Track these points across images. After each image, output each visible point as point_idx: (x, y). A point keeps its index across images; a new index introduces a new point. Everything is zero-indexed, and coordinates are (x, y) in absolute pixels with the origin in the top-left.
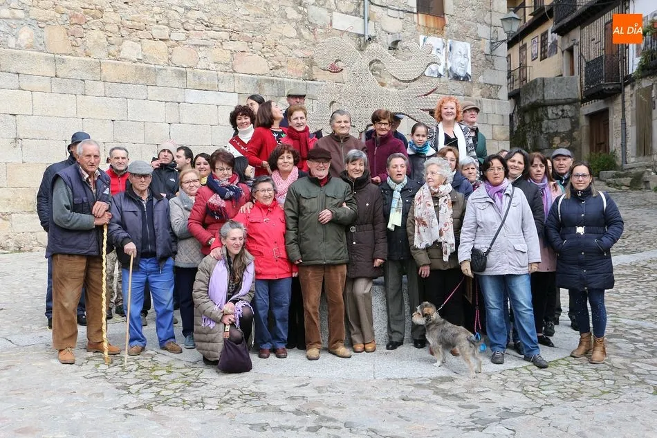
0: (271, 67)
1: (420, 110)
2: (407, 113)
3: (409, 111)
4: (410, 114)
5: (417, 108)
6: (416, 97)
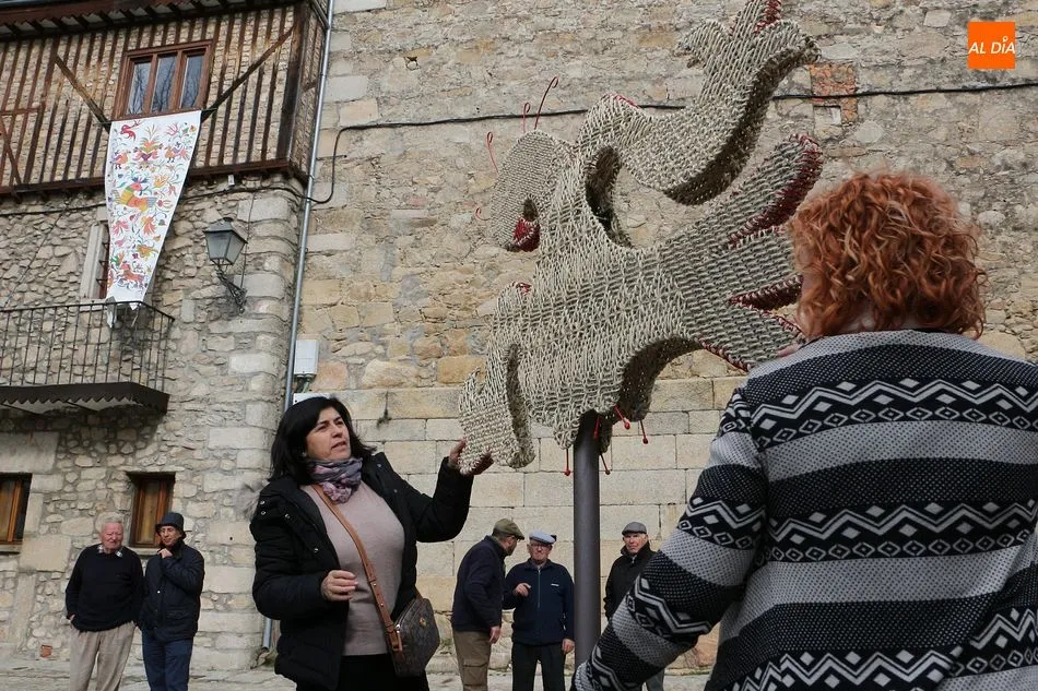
0: (1029, 348)
1: (741, 304)
2: (693, 332)
3: (700, 323)
4: (706, 334)
5: (729, 297)
6: (725, 247)
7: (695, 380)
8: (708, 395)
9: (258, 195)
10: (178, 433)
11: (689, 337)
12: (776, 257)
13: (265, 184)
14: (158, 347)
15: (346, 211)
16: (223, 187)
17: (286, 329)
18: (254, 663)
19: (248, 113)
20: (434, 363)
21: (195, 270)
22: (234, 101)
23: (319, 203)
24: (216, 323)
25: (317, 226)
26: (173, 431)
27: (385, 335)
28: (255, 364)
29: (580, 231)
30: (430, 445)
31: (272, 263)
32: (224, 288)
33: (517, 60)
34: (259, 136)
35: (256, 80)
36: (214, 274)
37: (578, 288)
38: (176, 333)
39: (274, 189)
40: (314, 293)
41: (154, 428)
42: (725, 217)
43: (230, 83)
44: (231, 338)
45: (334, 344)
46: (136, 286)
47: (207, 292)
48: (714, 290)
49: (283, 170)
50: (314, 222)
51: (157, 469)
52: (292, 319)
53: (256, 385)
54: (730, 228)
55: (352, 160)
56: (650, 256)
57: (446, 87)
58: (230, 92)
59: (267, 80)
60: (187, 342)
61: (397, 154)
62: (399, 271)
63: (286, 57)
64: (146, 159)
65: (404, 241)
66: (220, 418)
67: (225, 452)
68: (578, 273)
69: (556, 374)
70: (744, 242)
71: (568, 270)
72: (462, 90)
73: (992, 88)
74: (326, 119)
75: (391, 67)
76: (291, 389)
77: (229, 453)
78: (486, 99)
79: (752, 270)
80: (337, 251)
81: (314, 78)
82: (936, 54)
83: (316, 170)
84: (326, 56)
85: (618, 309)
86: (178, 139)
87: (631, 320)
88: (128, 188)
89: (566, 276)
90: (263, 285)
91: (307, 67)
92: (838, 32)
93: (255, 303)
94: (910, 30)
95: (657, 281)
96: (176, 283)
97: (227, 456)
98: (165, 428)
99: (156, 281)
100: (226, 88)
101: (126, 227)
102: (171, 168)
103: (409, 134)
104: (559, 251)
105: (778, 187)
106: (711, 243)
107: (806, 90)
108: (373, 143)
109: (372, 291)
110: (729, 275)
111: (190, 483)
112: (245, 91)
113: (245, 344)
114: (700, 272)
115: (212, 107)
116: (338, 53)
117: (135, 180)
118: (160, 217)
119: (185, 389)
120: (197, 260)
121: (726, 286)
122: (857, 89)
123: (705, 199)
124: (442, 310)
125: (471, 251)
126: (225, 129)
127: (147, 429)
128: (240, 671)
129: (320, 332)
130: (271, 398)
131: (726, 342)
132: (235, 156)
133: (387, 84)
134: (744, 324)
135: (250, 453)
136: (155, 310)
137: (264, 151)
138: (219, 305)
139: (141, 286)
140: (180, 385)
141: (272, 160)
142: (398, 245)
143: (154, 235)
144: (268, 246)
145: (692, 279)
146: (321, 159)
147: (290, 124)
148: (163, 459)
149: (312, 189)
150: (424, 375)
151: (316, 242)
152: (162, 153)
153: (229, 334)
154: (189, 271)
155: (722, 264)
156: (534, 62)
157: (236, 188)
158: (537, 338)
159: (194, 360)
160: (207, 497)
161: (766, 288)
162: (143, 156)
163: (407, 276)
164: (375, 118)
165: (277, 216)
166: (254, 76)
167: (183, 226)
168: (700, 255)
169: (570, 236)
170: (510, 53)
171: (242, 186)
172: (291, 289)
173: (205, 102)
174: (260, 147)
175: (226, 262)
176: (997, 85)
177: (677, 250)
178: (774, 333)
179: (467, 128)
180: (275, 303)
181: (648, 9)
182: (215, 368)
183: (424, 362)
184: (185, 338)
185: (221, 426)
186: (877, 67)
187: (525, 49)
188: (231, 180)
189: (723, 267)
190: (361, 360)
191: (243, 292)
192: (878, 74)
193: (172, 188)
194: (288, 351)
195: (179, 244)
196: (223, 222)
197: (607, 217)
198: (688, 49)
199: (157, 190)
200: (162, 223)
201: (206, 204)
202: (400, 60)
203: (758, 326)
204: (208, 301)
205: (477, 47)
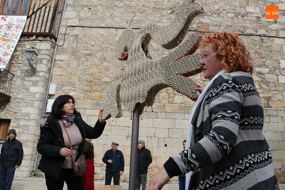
1: (179, 75)
2: (167, 82)
3: (169, 80)
4: (170, 82)
5: (177, 73)
6: (177, 60)
7: (160, 104)
8: (163, 108)
9: (42, 42)
10: (13, 108)
11: (166, 83)
12: (190, 63)
13: (45, 39)
14: (9, 83)
15: (67, 49)
16: (32, 38)
17: (47, 81)
18: (30, 175)
19: (41, 18)
20: (88, 94)
21: (22, 62)
22: (37, 14)
23: (60, 46)
24: (27, 77)
25: (59, 53)
26: (11, 107)
27: (75, 85)
28: (37, 90)
29: (139, 55)
30: (86, 116)
31: (45, 62)
32: (30, 67)
33: (119, 12)
34: (44, 25)
35: (44, 9)
36: (28, 63)
37: (137, 70)
38: (14, 79)
39: (47, 41)
40: (56, 71)
41: (5, 106)
42: (177, 52)
43: (37, 9)
44: (31, 82)
45: (61, 86)
46: (3, 64)
47: (25, 68)
48: (173, 71)
49: (50, 36)
50: (58, 51)
51: (5, 118)
52: (49, 78)
53: (37, 96)
54: (178, 55)
55: (70, 35)
56: (157, 62)
57: (99, 18)
58: (36, 12)
59: (47, 9)
60: (18, 82)
61: (83, 35)
62: (81, 67)
63: (54, 4)
64: (9, 28)
65: (83, 59)
66: (26, 105)
67: (27, 114)
68: (138, 66)
69: (130, 93)
70: (182, 59)
71: (135, 65)
72: (103, 19)
73: (242, 35)
74: (63, 23)
75: (83, 10)
76: (47, 98)
77: (28, 115)
78: (109, 22)
79: (183, 66)
80: (64, 60)
81: (61, 11)
82: (229, 24)
83: (60, 37)
84: (65, 5)
85: (147, 76)
86: (19, 23)
87: (151, 78)
88: (3, 36)
89: (134, 67)
90: (42, 68)
91: (60, 7)
92: (205, 15)
93: (39, 72)
94: (224, 17)
95: (158, 69)
96: (16, 65)
97: (27, 115)
98: (9, 106)
99: (10, 64)
100: (35, 10)
101: (1, 47)
102: (17, 31)
103: (87, 29)
104: (133, 60)
105: (191, 45)
106: (173, 59)
107: (196, 29)
108: (76, 31)
109: (73, 72)
110: (177, 67)
111: (15, 122)
112: (41, 12)
113: (35, 84)
114: (170, 66)
115: (30, 15)
116: (69, 4)
117: (5, 34)
118: (12, 45)
119: (16, 95)
120: (23, 59)
121: (176, 70)
122: (209, 30)
123: (172, 48)
124: (92, 79)
125: (102, 64)
126: (34, 22)
127: (3, 106)
128: (26, 177)
129: (57, 82)
130: (41, 100)
131: (175, 85)
132: (36, 30)
133: (82, 15)
134: (180, 80)
135: (34, 115)
136: (9, 72)
137: (45, 30)
138: (28, 72)
139: (5, 64)
140: (15, 94)
141: (47, 33)
142: (81, 60)
143: (10, 50)
144: (44, 57)
145: (167, 68)
146: (61, 34)
147: (53, 23)
148: (7, 115)
149: (58, 42)
150: (85, 96)
151: (58, 57)
152: (14, 27)
153: (31, 81)
154: (20, 62)
155: (176, 64)
156: (124, 13)
157: (36, 39)
158: (125, 83)
159: (19, 87)
160: (20, 127)
161: (186, 71)
162: (8, 27)
163: (83, 69)
164: (78, 24)
165: (47, 48)
166: (44, 8)
167: (19, 48)
168: (170, 62)
169: (136, 56)
170: (117, 10)
171: (38, 39)
172: (50, 69)
173: (28, 14)
174: (44, 28)
175: (31, 60)
176: (244, 34)
177: (164, 61)
178: (187, 83)
179: (104, 30)
180: (45, 73)
181: (156, 3)
182: (26, 90)
183: (86, 93)
184: (17, 81)
185: (26, 107)
186: (214, 25)
187: (122, 10)
188: (35, 37)
189: (176, 65)
190: (68, 91)
191: (36, 69)
192: (215, 27)
193: (16, 37)
194: (47, 87)
195: (17, 53)
196: (31, 49)
197: (146, 52)
198: (171, 8)
199: (11, 37)
200: (13, 47)
201: (26, 43)
202: (86, 9)
203: (184, 81)
204: (25, 71)
205: (108, 8)
